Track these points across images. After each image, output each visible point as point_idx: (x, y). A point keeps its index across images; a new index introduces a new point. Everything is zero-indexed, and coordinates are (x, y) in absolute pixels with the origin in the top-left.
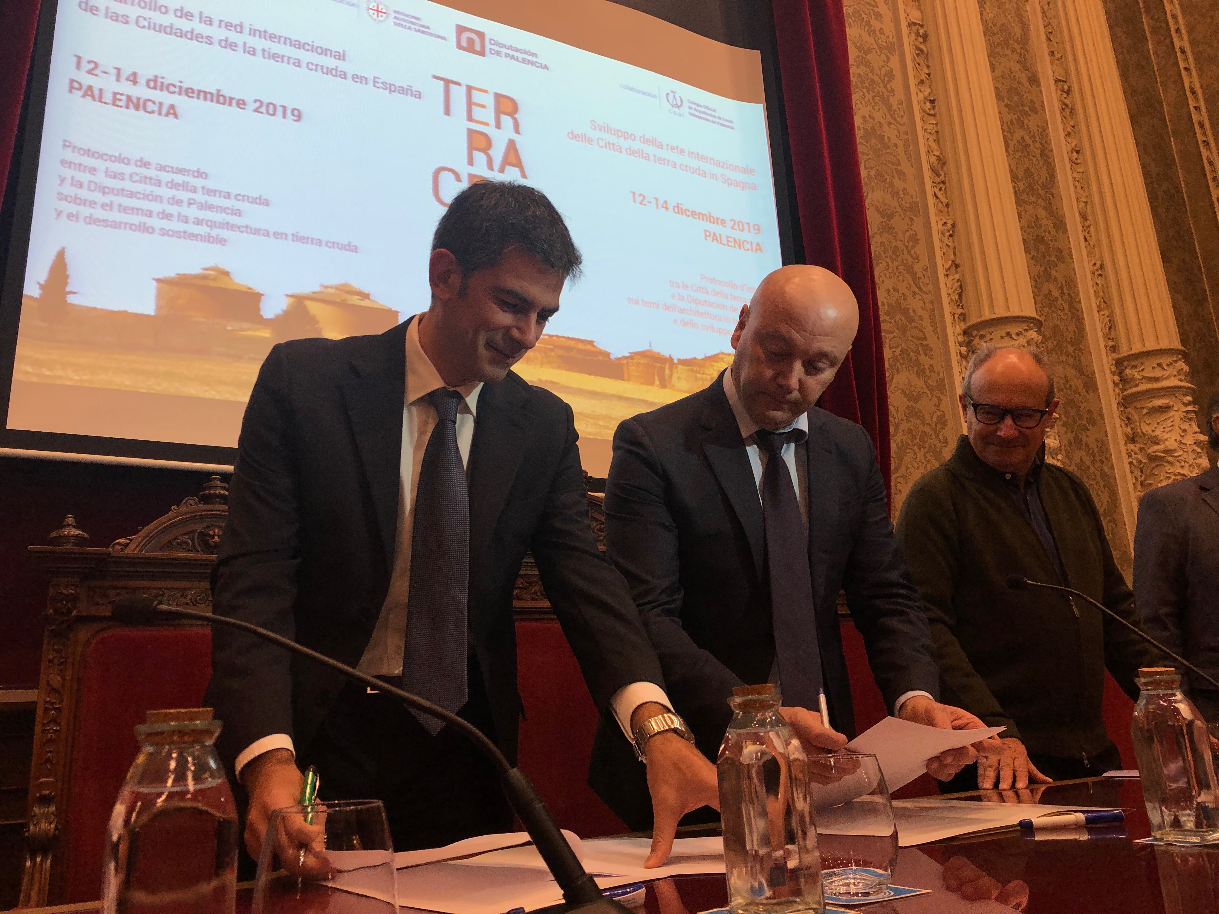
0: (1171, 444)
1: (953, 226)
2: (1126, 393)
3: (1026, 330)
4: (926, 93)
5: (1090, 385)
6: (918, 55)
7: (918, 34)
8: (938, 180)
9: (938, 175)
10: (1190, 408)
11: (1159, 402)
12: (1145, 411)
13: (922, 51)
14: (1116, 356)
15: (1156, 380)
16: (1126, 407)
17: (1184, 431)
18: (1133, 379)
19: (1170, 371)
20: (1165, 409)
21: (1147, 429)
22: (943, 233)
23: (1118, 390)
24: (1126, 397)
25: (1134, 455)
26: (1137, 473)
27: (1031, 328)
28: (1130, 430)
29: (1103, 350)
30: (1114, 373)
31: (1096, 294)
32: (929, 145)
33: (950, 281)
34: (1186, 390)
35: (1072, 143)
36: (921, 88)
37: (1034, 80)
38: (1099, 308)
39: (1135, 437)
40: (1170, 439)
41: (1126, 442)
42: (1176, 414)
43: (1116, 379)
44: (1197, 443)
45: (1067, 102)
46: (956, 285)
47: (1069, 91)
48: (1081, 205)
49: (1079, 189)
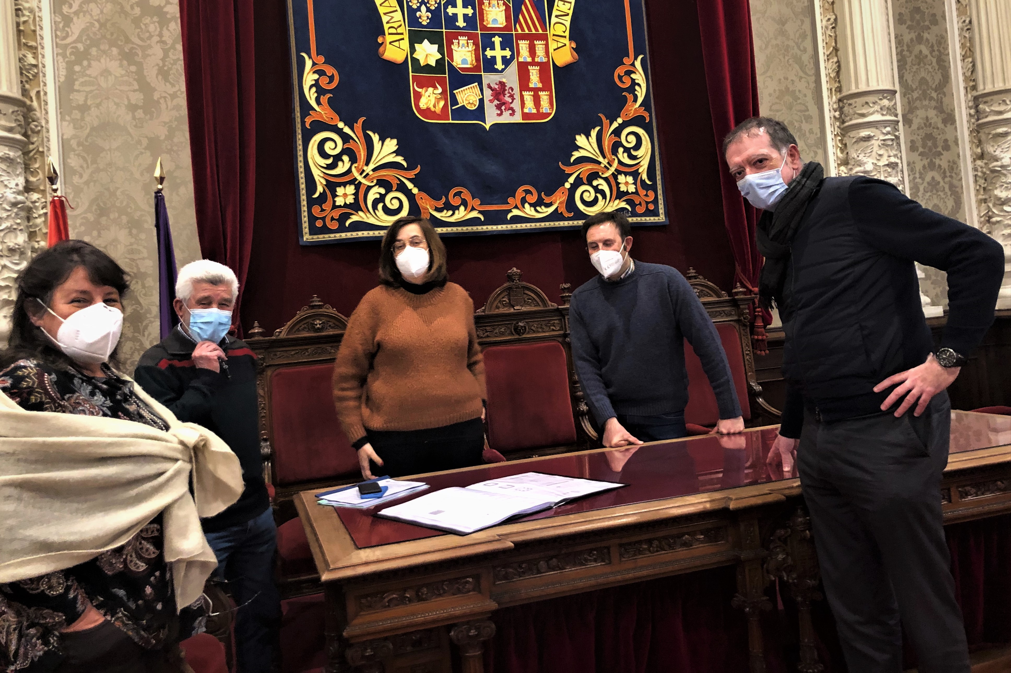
1: (837, 19)
2: (980, 121)
3: (881, 99)
5: (949, 119)
11: (1001, 130)
12: (991, 136)
14: (975, 93)
18: (984, 111)
20: (1005, 135)
21: (990, 149)
22: (827, 27)
23: (973, 120)
24: (978, 126)
25: (980, 169)
26: (981, 181)
27: (885, 98)
28: (979, 150)
29: (962, 91)
30: (970, 108)
31: (963, 46)
33: (830, 63)
38: (965, 57)
39: (983, 155)
40: (1006, 158)
41: (975, 160)
42: (1010, 139)
43: (972, 112)
46: (835, 66)
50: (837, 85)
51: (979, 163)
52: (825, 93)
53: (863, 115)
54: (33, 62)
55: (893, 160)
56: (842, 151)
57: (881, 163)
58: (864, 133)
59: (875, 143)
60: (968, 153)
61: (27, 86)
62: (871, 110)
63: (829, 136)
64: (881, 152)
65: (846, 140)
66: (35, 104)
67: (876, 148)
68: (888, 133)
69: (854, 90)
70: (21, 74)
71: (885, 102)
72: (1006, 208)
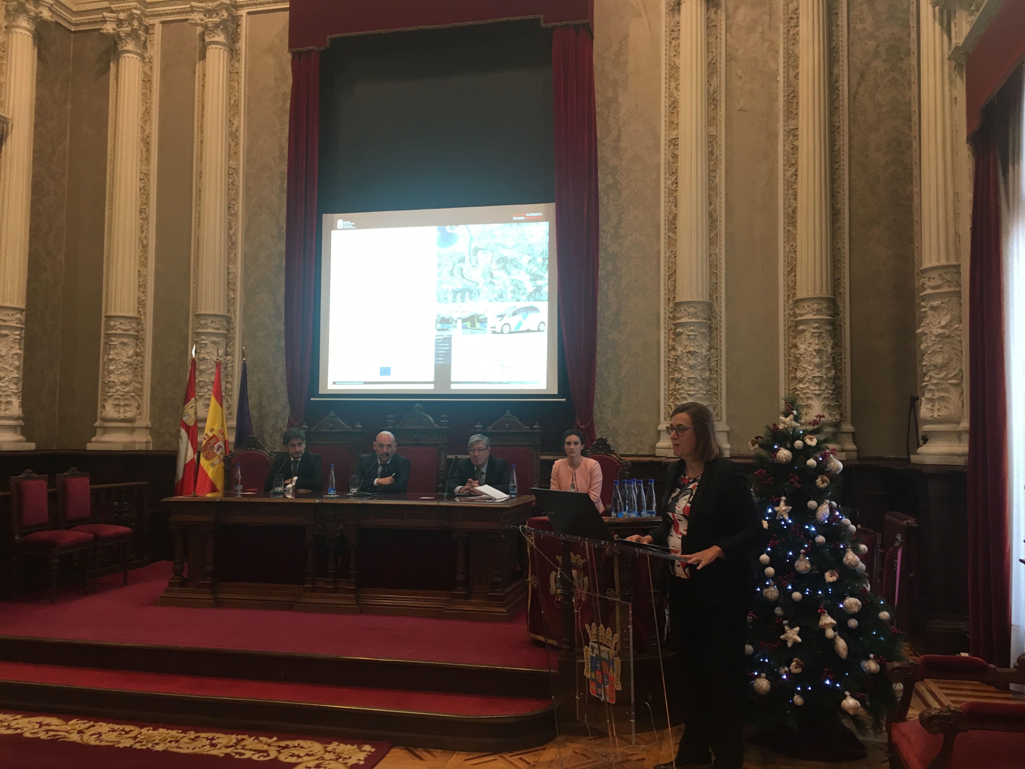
0: (802, 351)
1: (676, 251)
3: (689, 308)
4: (673, 179)
6: (673, 157)
9: (674, 224)
10: (815, 331)
11: (802, 328)
13: (674, 155)
14: (795, 299)
15: (803, 315)
16: (792, 328)
17: (809, 343)
18: (796, 313)
19: (812, 309)
20: (803, 331)
21: (796, 342)
22: (670, 257)
23: (792, 319)
24: (796, 322)
25: (792, 355)
26: (794, 364)
27: (691, 306)
29: (782, 297)
30: (789, 309)
31: (788, 264)
32: (670, 209)
33: (670, 281)
34: (815, 321)
35: (793, 170)
36: (670, 177)
37: (772, 136)
38: (789, 273)
39: (795, 346)
40: (802, 347)
41: (791, 348)
42: (808, 334)
43: (791, 312)
44: (814, 350)
45: (796, 143)
46: (673, 283)
47: (797, 136)
48: (790, 210)
49: (792, 200)
50: (673, 295)
51: (793, 350)
53: (681, 318)
54: (233, 296)
55: (691, 349)
56: (674, 340)
57: (685, 351)
59: (685, 337)
60: (783, 344)
61: (230, 308)
62: (682, 315)
63: (663, 330)
64: (686, 344)
65: (675, 333)
66: (232, 316)
67: (684, 341)
68: (691, 331)
70: (229, 302)
71: (691, 310)
72: (801, 385)
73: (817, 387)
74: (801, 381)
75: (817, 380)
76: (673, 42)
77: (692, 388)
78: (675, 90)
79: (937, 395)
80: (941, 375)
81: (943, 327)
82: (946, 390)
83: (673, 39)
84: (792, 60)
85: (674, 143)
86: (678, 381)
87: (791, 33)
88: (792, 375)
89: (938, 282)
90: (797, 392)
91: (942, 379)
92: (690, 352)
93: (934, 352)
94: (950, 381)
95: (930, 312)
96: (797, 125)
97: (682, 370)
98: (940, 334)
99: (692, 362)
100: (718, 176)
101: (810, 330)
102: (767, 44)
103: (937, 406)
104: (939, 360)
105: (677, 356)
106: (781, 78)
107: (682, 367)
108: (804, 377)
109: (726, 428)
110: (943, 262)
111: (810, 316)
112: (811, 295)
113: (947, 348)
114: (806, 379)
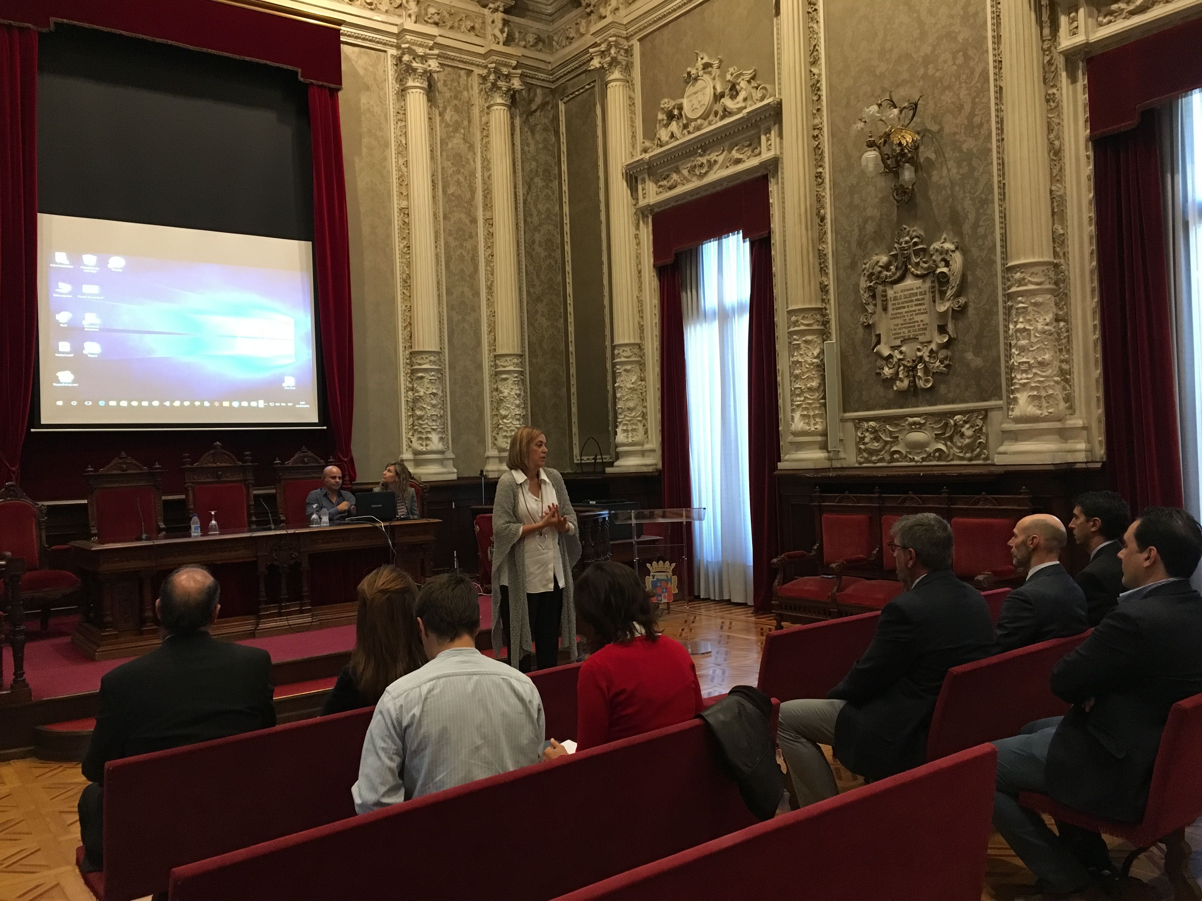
0: (506, 394)
1: (410, 306)
2: (498, 370)
4: (406, 243)
5: (479, 367)
6: (404, 224)
7: (404, 214)
8: (406, 285)
9: (407, 283)
10: (516, 379)
11: (504, 376)
12: (499, 380)
13: (405, 222)
14: (495, 353)
15: (504, 367)
16: (496, 376)
17: (511, 389)
18: (497, 364)
19: (510, 363)
20: (506, 379)
21: (499, 387)
22: (405, 310)
23: (493, 369)
24: (496, 372)
25: (494, 397)
26: (495, 404)
27: (431, 355)
28: (495, 386)
29: (487, 352)
30: (492, 361)
31: (489, 325)
32: (403, 269)
33: (405, 332)
34: (516, 372)
35: (489, 251)
36: (403, 241)
37: (474, 221)
38: (490, 332)
39: (497, 390)
40: (506, 392)
41: (492, 392)
42: (510, 382)
43: (492, 364)
44: (516, 394)
45: (491, 230)
46: (409, 333)
47: (492, 225)
48: (489, 283)
49: (490, 275)
50: (409, 344)
51: (495, 393)
52: (401, 349)
53: (420, 364)
55: (434, 391)
56: (410, 382)
58: (420, 374)
59: (426, 381)
60: (488, 388)
63: (402, 374)
64: (428, 386)
65: (413, 377)
67: (426, 384)
68: (433, 376)
69: (417, 350)
71: (432, 358)
72: (505, 421)
73: (518, 422)
74: (505, 417)
75: (518, 417)
76: (399, 123)
77: (434, 423)
78: (402, 166)
79: (630, 428)
80: (633, 414)
81: (633, 383)
82: (636, 424)
83: (399, 120)
84: (486, 163)
85: (405, 212)
86: (420, 418)
87: (484, 141)
88: (494, 413)
89: (629, 353)
90: (501, 426)
91: (634, 417)
92: (433, 394)
93: (628, 400)
94: (638, 419)
95: (623, 373)
96: (492, 216)
97: (424, 408)
98: (631, 388)
99: (434, 402)
100: (438, 246)
101: (512, 379)
102: (468, 145)
103: (630, 434)
104: (631, 404)
105: (420, 397)
106: (479, 175)
107: (425, 406)
108: (508, 415)
109: (453, 456)
110: (632, 341)
111: (511, 368)
112: (511, 352)
113: (635, 396)
114: (510, 416)
